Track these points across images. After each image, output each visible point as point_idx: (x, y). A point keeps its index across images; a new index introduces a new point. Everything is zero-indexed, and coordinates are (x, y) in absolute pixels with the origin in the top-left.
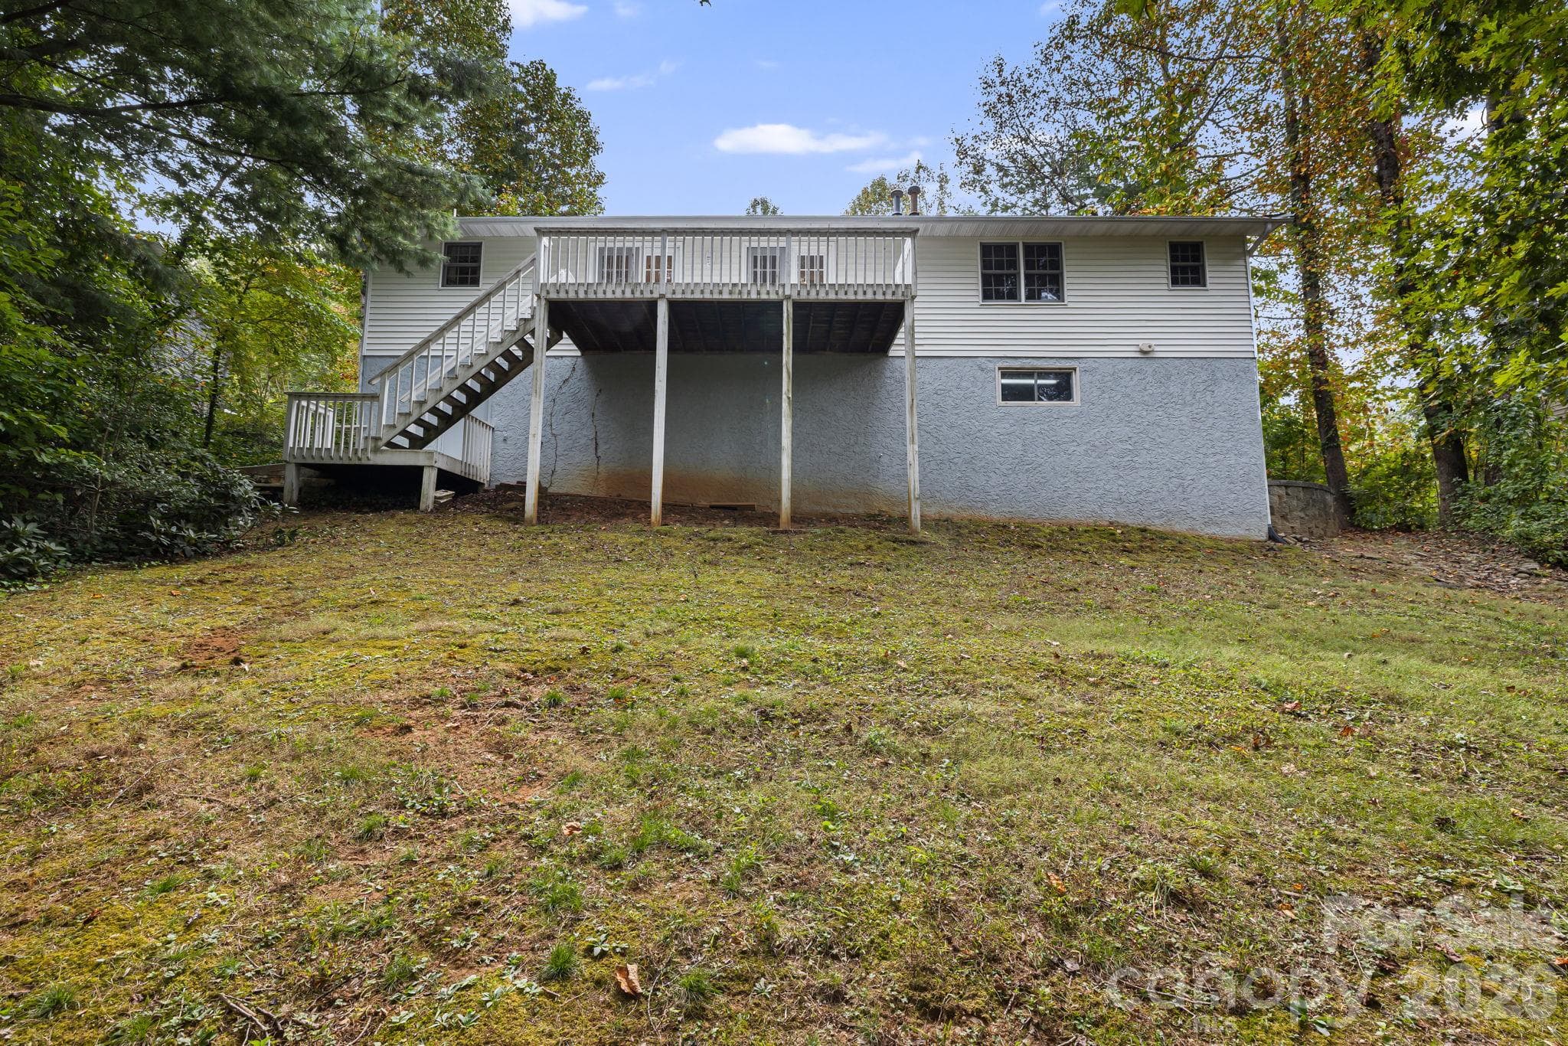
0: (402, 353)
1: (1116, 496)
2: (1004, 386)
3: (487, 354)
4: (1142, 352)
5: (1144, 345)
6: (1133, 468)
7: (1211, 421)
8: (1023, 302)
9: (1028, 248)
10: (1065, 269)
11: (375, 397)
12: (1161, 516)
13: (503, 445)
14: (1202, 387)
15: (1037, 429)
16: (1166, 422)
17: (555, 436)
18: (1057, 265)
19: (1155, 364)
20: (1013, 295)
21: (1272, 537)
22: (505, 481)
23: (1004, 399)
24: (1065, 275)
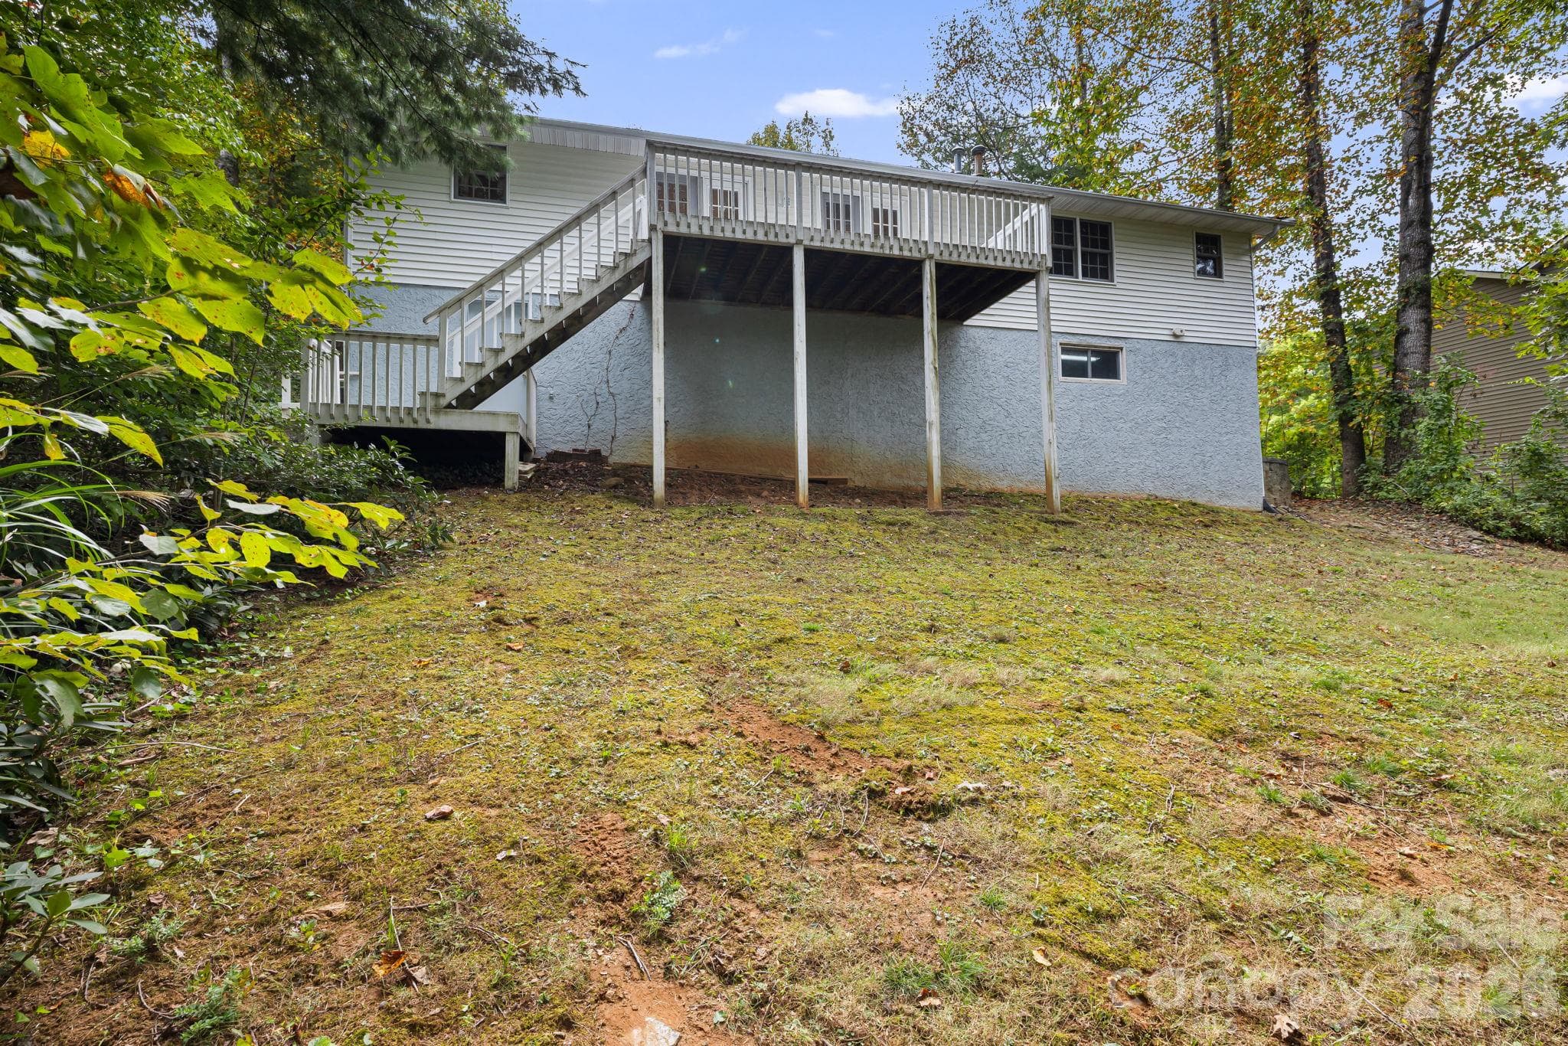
0: (467, 286)
1: (1154, 470)
2: (1064, 362)
3: (580, 294)
4: (1175, 335)
5: (1177, 329)
6: (1167, 445)
7: (1224, 403)
8: (1080, 278)
9: (1083, 224)
10: (1115, 250)
11: (431, 341)
12: (1188, 490)
13: (548, 404)
14: (1218, 371)
15: (1092, 405)
16: (1192, 403)
17: (612, 394)
18: (1107, 244)
19: (1184, 348)
20: (1070, 271)
21: (1266, 508)
22: (555, 447)
23: (1064, 375)
24: (1115, 255)
